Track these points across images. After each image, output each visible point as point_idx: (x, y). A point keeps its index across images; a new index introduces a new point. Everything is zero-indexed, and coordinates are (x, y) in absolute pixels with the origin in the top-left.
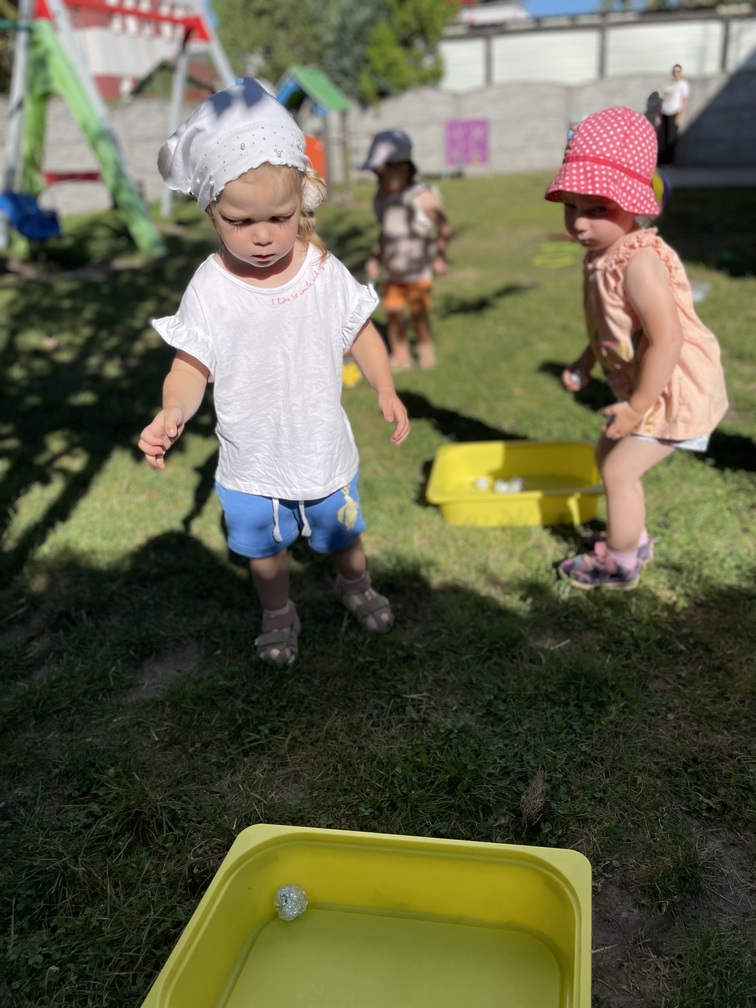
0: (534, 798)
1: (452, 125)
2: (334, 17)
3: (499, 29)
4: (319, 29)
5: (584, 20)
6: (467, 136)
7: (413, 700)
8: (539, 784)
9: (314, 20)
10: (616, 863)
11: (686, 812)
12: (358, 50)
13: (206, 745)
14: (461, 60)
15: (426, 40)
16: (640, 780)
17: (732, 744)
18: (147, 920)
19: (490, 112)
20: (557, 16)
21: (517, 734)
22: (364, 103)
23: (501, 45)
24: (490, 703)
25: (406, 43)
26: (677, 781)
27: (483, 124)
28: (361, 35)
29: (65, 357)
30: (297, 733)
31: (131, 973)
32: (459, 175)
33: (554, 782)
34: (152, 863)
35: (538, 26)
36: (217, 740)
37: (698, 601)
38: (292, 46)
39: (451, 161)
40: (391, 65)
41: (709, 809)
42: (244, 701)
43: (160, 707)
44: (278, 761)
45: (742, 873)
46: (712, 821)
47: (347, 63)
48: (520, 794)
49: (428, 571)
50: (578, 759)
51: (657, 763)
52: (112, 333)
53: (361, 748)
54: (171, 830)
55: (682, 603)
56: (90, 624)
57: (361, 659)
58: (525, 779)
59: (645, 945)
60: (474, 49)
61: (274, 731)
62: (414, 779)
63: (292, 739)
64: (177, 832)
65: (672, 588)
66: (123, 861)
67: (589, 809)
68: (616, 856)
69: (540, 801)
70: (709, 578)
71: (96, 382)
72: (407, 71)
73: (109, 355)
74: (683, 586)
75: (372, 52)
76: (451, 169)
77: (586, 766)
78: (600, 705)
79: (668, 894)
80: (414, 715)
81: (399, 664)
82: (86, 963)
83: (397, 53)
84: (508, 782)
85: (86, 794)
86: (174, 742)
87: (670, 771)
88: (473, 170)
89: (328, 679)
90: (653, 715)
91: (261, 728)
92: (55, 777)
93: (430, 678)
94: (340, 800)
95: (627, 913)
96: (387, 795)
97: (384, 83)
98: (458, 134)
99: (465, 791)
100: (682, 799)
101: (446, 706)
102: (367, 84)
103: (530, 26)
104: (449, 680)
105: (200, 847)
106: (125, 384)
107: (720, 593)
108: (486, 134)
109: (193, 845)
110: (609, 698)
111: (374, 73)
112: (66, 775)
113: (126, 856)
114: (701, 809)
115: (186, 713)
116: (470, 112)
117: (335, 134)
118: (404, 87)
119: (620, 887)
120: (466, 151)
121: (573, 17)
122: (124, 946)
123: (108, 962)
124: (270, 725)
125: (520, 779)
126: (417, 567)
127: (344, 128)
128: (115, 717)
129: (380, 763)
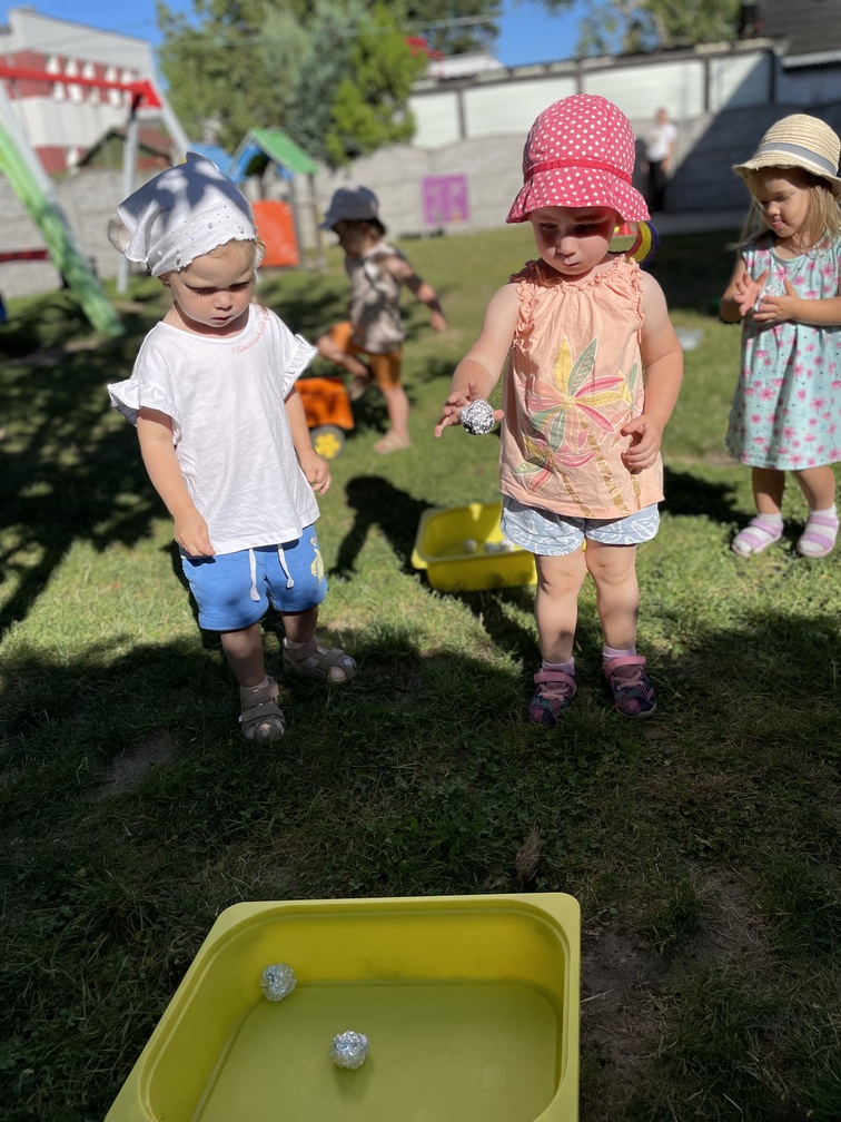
0: (529, 854)
1: (428, 183)
2: (295, 77)
3: (470, 81)
4: (279, 89)
5: (558, 68)
6: (445, 193)
7: (403, 770)
8: (534, 840)
9: (275, 81)
10: (613, 911)
11: (684, 854)
12: (322, 109)
13: (184, 836)
14: (432, 115)
15: (394, 96)
16: (636, 827)
17: (728, 783)
18: (126, 1017)
19: (468, 168)
20: (530, 65)
21: (512, 794)
22: (332, 164)
23: (473, 97)
24: (483, 766)
25: (373, 100)
26: (674, 824)
27: (460, 179)
28: (324, 94)
29: (15, 448)
30: (282, 815)
31: (112, 1069)
32: (440, 233)
33: (550, 837)
34: (129, 960)
35: (511, 76)
36: (194, 830)
37: (694, 647)
38: (251, 109)
39: (430, 220)
40: (358, 123)
41: (707, 849)
42: (223, 787)
43: (132, 803)
44: (262, 845)
45: (740, 909)
46: (709, 860)
47: (311, 123)
48: (514, 853)
49: (416, 639)
50: (574, 813)
51: (653, 810)
52: (67, 420)
53: (350, 824)
54: (149, 925)
55: (678, 650)
56: (53, 723)
57: (346, 734)
58: (520, 838)
59: (644, 987)
60: (447, 102)
61: (256, 816)
62: (405, 848)
63: (276, 822)
64: (156, 927)
65: (668, 637)
66: (98, 961)
67: (586, 860)
68: (614, 903)
69: (534, 857)
70: (704, 623)
71: (51, 471)
72: (378, 130)
73: (65, 442)
74: (679, 634)
75: (337, 111)
76: (432, 228)
77: (581, 819)
78: (594, 758)
79: (665, 934)
80: (404, 785)
81: (388, 736)
82: (63, 1063)
83: (364, 111)
84: (503, 842)
85: (55, 897)
86: (149, 836)
87: (667, 815)
88: (454, 228)
89: (313, 758)
90: (649, 762)
91: (242, 813)
92: (21, 882)
93: (420, 747)
94: (329, 878)
95: (625, 957)
96: (378, 867)
97: (352, 142)
98: (436, 191)
99: (458, 855)
100: (680, 842)
101: (438, 774)
102: (334, 144)
103: (503, 76)
104: (440, 747)
105: (181, 939)
106: (83, 472)
107: (716, 637)
108: (464, 190)
109: (173, 938)
110: (604, 749)
111: (341, 132)
112: (33, 880)
113: (101, 956)
114: (699, 850)
115: (161, 805)
116: (447, 168)
117: (303, 197)
118: (374, 146)
119: (619, 934)
120: (445, 208)
121: (547, 65)
122: (103, 1043)
123: (86, 1060)
124: (251, 810)
125: (514, 838)
126: (404, 635)
127: (312, 191)
128: (84, 816)
129: (369, 836)
